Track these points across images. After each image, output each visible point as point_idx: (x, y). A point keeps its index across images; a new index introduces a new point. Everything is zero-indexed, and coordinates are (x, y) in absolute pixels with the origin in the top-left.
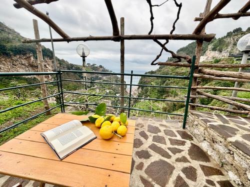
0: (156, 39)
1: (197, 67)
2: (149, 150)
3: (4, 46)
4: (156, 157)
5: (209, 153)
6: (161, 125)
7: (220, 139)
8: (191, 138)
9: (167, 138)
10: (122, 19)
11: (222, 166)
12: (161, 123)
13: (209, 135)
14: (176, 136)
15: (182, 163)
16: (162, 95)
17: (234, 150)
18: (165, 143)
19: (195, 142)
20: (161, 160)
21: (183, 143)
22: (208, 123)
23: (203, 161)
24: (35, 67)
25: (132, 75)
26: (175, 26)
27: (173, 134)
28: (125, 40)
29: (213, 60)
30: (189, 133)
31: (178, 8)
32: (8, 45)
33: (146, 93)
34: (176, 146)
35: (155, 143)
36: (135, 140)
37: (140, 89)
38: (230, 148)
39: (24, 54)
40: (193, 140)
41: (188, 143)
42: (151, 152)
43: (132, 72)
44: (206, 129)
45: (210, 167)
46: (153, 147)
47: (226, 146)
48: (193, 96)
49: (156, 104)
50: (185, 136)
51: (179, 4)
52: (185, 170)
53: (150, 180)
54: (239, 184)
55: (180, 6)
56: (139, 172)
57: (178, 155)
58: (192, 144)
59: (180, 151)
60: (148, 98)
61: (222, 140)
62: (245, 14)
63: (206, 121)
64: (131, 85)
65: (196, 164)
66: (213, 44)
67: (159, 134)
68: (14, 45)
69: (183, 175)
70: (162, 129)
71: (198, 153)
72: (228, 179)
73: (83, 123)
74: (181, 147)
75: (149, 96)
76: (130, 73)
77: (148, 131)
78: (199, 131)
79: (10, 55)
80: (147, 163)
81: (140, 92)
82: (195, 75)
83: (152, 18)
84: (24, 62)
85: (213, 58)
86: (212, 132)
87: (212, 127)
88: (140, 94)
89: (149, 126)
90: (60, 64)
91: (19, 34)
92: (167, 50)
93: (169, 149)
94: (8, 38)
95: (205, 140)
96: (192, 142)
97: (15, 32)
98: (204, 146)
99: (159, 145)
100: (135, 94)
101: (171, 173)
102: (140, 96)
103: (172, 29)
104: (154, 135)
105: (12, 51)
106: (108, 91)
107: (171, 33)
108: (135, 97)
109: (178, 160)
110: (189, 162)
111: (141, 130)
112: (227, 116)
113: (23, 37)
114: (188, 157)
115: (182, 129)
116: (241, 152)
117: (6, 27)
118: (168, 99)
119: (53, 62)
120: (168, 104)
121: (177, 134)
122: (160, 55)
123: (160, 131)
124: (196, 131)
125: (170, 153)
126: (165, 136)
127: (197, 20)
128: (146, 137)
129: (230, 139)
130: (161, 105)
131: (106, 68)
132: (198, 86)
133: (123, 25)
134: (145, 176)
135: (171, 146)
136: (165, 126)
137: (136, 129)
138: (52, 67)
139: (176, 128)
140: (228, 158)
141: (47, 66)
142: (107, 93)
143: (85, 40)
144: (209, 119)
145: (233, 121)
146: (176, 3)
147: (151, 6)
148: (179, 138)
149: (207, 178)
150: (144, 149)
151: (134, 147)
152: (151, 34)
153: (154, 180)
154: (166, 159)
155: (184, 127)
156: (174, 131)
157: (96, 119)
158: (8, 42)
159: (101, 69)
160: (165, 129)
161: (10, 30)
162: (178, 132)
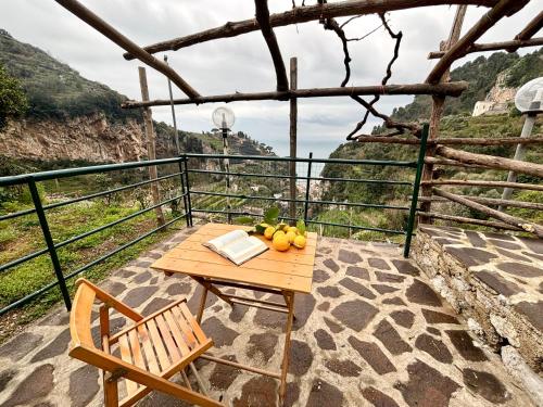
0: (355, 94)
1: (433, 145)
2: (339, 286)
3: (52, 100)
4: (350, 296)
5: (443, 294)
6: (364, 251)
7: (459, 269)
8: (415, 272)
9: (372, 271)
10: (294, 61)
11: (460, 312)
12: (363, 247)
13: (445, 264)
14: (389, 269)
15: (393, 305)
16: (378, 197)
17: (477, 284)
18: (368, 278)
19: (423, 278)
20: (358, 300)
21: (400, 280)
22: (445, 246)
23: (429, 304)
24: (111, 139)
25: (310, 161)
26: (392, 69)
27: (384, 265)
28: (298, 99)
29: (509, 112)
30: (415, 265)
31: (396, 40)
32: (59, 99)
33: (341, 191)
34: (387, 284)
35: (351, 277)
36: (314, 272)
37: (328, 184)
38: (472, 281)
39: (90, 115)
40: (419, 275)
41: (410, 280)
42: (343, 289)
43: (311, 155)
44: (440, 256)
45: (440, 314)
46: (345, 283)
47: (466, 279)
48: (425, 198)
49: (365, 216)
50: (406, 268)
51: (396, 33)
52: (394, 315)
53: (339, 322)
54: (479, 335)
55: (399, 37)
56: (323, 313)
57: (388, 296)
58: (415, 280)
59: (392, 290)
60: (346, 202)
61: (462, 270)
62: (528, 42)
63: (442, 242)
64: (309, 180)
65: (415, 308)
66: (509, 70)
67: (359, 265)
68: (69, 96)
69: (390, 320)
70: (365, 257)
71: (424, 293)
72: (465, 329)
73: (251, 233)
74: (395, 285)
75: (347, 197)
76: (308, 158)
77: (340, 259)
78: (430, 259)
79: (65, 118)
80: (335, 303)
81: (326, 190)
82: (430, 159)
83: (347, 60)
84: (89, 130)
85: (510, 105)
86: (449, 259)
87: (451, 251)
88: (327, 193)
89: (341, 252)
90: (158, 132)
91: (77, 73)
92: (376, 114)
93: (373, 286)
94: (58, 83)
95: (438, 274)
96: (417, 278)
97: (70, 70)
98: (437, 284)
99: (357, 280)
100: (315, 194)
101: (373, 316)
102: (326, 198)
103: (386, 75)
104: (349, 265)
105: (67, 109)
106: (256, 189)
107: (384, 83)
108: (315, 199)
109: (386, 302)
110: (404, 304)
111: (326, 257)
112: (487, 235)
113: (85, 80)
114: (405, 299)
115: (402, 258)
116: (485, 286)
117: (54, 61)
118: (391, 204)
119: (143, 129)
120: (390, 217)
121: (391, 265)
122: (364, 122)
123: (361, 260)
124: (426, 261)
125: (375, 292)
126: (369, 268)
127: (433, 56)
128: (335, 268)
129: (472, 268)
130: (375, 219)
131: (252, 139)
132: (438, 181)
133: (294, 72)
134: (332, 318)
135: (378, 283)
136: (371, 252)
137: (317, 256)
138: (143, 139)
139: (390, 256)
140: (469, 299)
141: (133, 137)
142: (255, 192)
143: (227, 99)
144: (449, 239)
145: (494, 243)
146: (391, 33)
147: (345, 41)
148: (394, 271)
149: (429, 325)
150: (332, 285)
151: (314, 281)
152: (347, 86)
153: (344, 323)
154: (366, 300)
155: (406, 254)
156: (388, 260)
157: (265, 228)
158: (59, 91)
159: (242, 141)
160: (370, 256)
161: (61, 65)
162: (394, 262)
